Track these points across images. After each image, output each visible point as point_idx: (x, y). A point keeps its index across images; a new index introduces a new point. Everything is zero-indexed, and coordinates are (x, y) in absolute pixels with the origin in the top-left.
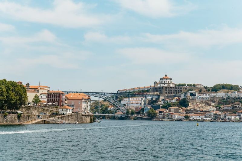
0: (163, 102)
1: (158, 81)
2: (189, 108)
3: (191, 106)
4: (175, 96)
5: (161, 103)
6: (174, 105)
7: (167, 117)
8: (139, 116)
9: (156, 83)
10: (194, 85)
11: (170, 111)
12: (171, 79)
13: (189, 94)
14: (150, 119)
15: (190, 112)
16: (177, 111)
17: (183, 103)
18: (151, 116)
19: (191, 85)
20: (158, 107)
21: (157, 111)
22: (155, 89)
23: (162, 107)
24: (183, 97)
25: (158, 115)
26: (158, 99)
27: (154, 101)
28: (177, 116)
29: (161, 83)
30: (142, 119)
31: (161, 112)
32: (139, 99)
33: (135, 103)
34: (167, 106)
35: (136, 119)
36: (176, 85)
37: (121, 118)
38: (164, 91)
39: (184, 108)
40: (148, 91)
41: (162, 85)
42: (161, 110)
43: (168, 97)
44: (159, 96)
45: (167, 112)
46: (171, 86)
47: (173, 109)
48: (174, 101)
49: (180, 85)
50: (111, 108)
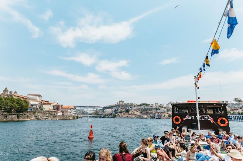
0: (120, 111)
1: (119, 102)
2: (129, 113)
3: (130, 112)
4: (124, 108)
6: (124, 112)
7: (120, 117)
8: (110, 116)
9: (117, 103)
10: (133, 104)
11: (122, 114)
12: (124, 101)
13: (130, 107)
14: (114, 118)
16: (124, 114)
17: (127, 111)
18: (114, 116)
19: (131, 104)
20: (117, 113)
21: (117, 114)
22: (117, 105)
23: (119, 113)
24: (127, 108)
25: (117, 116)
26: (118, 109)
27: (116, 110)
28: (124, 116)
29: (120, 103)
30: (111, 117)
31: (118, 115)
32: (111, 109)
33: (108, 111)
34: (120, 112)
35: (108, 117)
36: (126, 104)
37: (103, 117)
38: (121, 106)
40: (115, 106)
42: (118, 114)
43: (122, 109)
44: (118, 108)
45: (120, 114)
46: (124, 104)
47: (123, 113)
48: (124, 110)
49: (127, 104)
50: (100, 113)
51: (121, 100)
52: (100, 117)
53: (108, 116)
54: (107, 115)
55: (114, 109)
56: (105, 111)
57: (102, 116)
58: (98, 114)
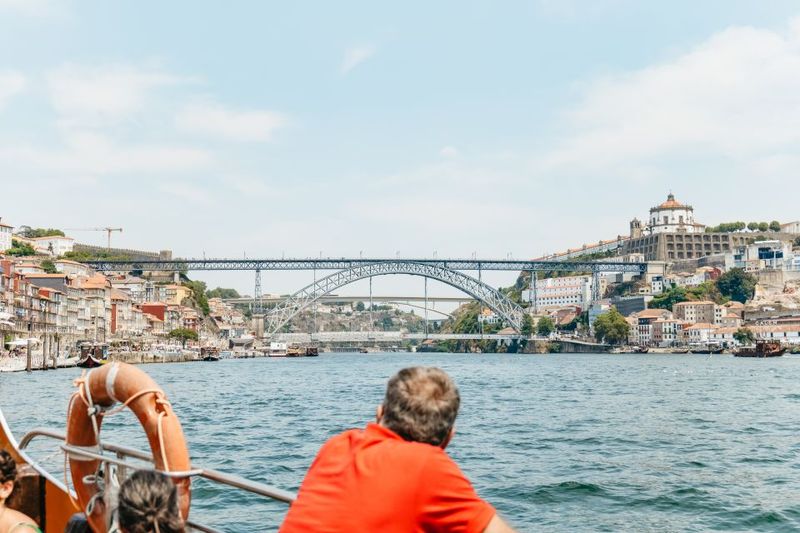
0: (657, 288)
1: (645, 219)
2: (754, 304)
3: (763, 297)
4: (702, 263)
5: (651, 291)
6: (697, 294)
7: (667, 340)
8: (567, 338)
9: (635, 224)
10: (775, 227)
11: (680, 315)
12: (689, 209)
13: (753, 253)
14: (606, 350)
16: (708, 318)
17: (734, 287)
18: (611, 338)
19: (762, 228)
20: (639, 306)
21: (632, 320)
22: (632, 245)
23: (652, 305)
24: (730, 263)
25: (635, 335)
26: (640, 277)
27: (627, 286)
28: (705, 336)
29: (653, 225)
30: (577, 348)
31: (645, 321)
32: (579, 280)
33: (554, 297)
34: (669, 300)
35: (557, 348)
36: (707, 230)
37: (513, 348)
38: (663, 248)
39: (737, 305)
40: (609, 254)
41: (656, 231)
42: (646, 313)
43: (676, 268)
44: (643, 267)
45: (665, 319)
46: (690, 230)
47: (691, 310)
48: (698, 279)
49: (722, 228)
50: (487, 316)
51: (663, 201)
52: (492, 348)
53: (553, 336)
54: (544, 330)
55: (607, 276)
56: (526, 296)
57: (505, 336)
58: (472, 325)
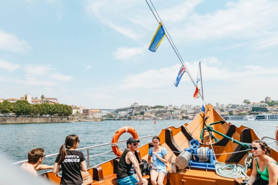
1: (133, 105)
2: (144, 115)
3: (145, 114)
4: (139, 111)
5: (134, 113)
6: (139, 114)
7: (136, 119)
8: (125, 119)
9: (132, 105)
10: (147, 106)
11: (137, 116)
12: (138, 104)
13: (144, 110)
14: (129, 120)
15: (144, 117)
16: (140, 117)
17: (142, 113)
18: (130, 119)
19: (145, 106)
20: (132, 115)
21: (132, 117)
22: (131, 108)
23: (134, 115)
24: (142, 111)
25: (132, 118)
26: (132, 112)
27: (131, 113)
28: (139, 118)
29: (134, 105)
30: (126, 120)
31: (133, 117)
32: (125, 112)
33: (123, 113)
34: (136, 115)
35: (123, 120)
37: (118, 120)
38: (135, 109)
39: (143, 115)
40: (129, 109)
41: (134, 106)
42: (133, 116)
43: (136, 111)
44: (133, 111)
45: (135, 117)
46: (138, 106)
48: (139, 112)
49: (141, 106)
50: (114, 116)
51: (135, 103)
52: (115, 120)
54: (122, 118)
55: (129, 111)
56: (119, 113)
57: (116, 118)
58: (112, 117)
